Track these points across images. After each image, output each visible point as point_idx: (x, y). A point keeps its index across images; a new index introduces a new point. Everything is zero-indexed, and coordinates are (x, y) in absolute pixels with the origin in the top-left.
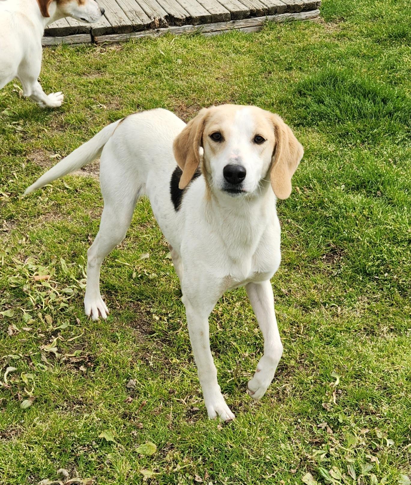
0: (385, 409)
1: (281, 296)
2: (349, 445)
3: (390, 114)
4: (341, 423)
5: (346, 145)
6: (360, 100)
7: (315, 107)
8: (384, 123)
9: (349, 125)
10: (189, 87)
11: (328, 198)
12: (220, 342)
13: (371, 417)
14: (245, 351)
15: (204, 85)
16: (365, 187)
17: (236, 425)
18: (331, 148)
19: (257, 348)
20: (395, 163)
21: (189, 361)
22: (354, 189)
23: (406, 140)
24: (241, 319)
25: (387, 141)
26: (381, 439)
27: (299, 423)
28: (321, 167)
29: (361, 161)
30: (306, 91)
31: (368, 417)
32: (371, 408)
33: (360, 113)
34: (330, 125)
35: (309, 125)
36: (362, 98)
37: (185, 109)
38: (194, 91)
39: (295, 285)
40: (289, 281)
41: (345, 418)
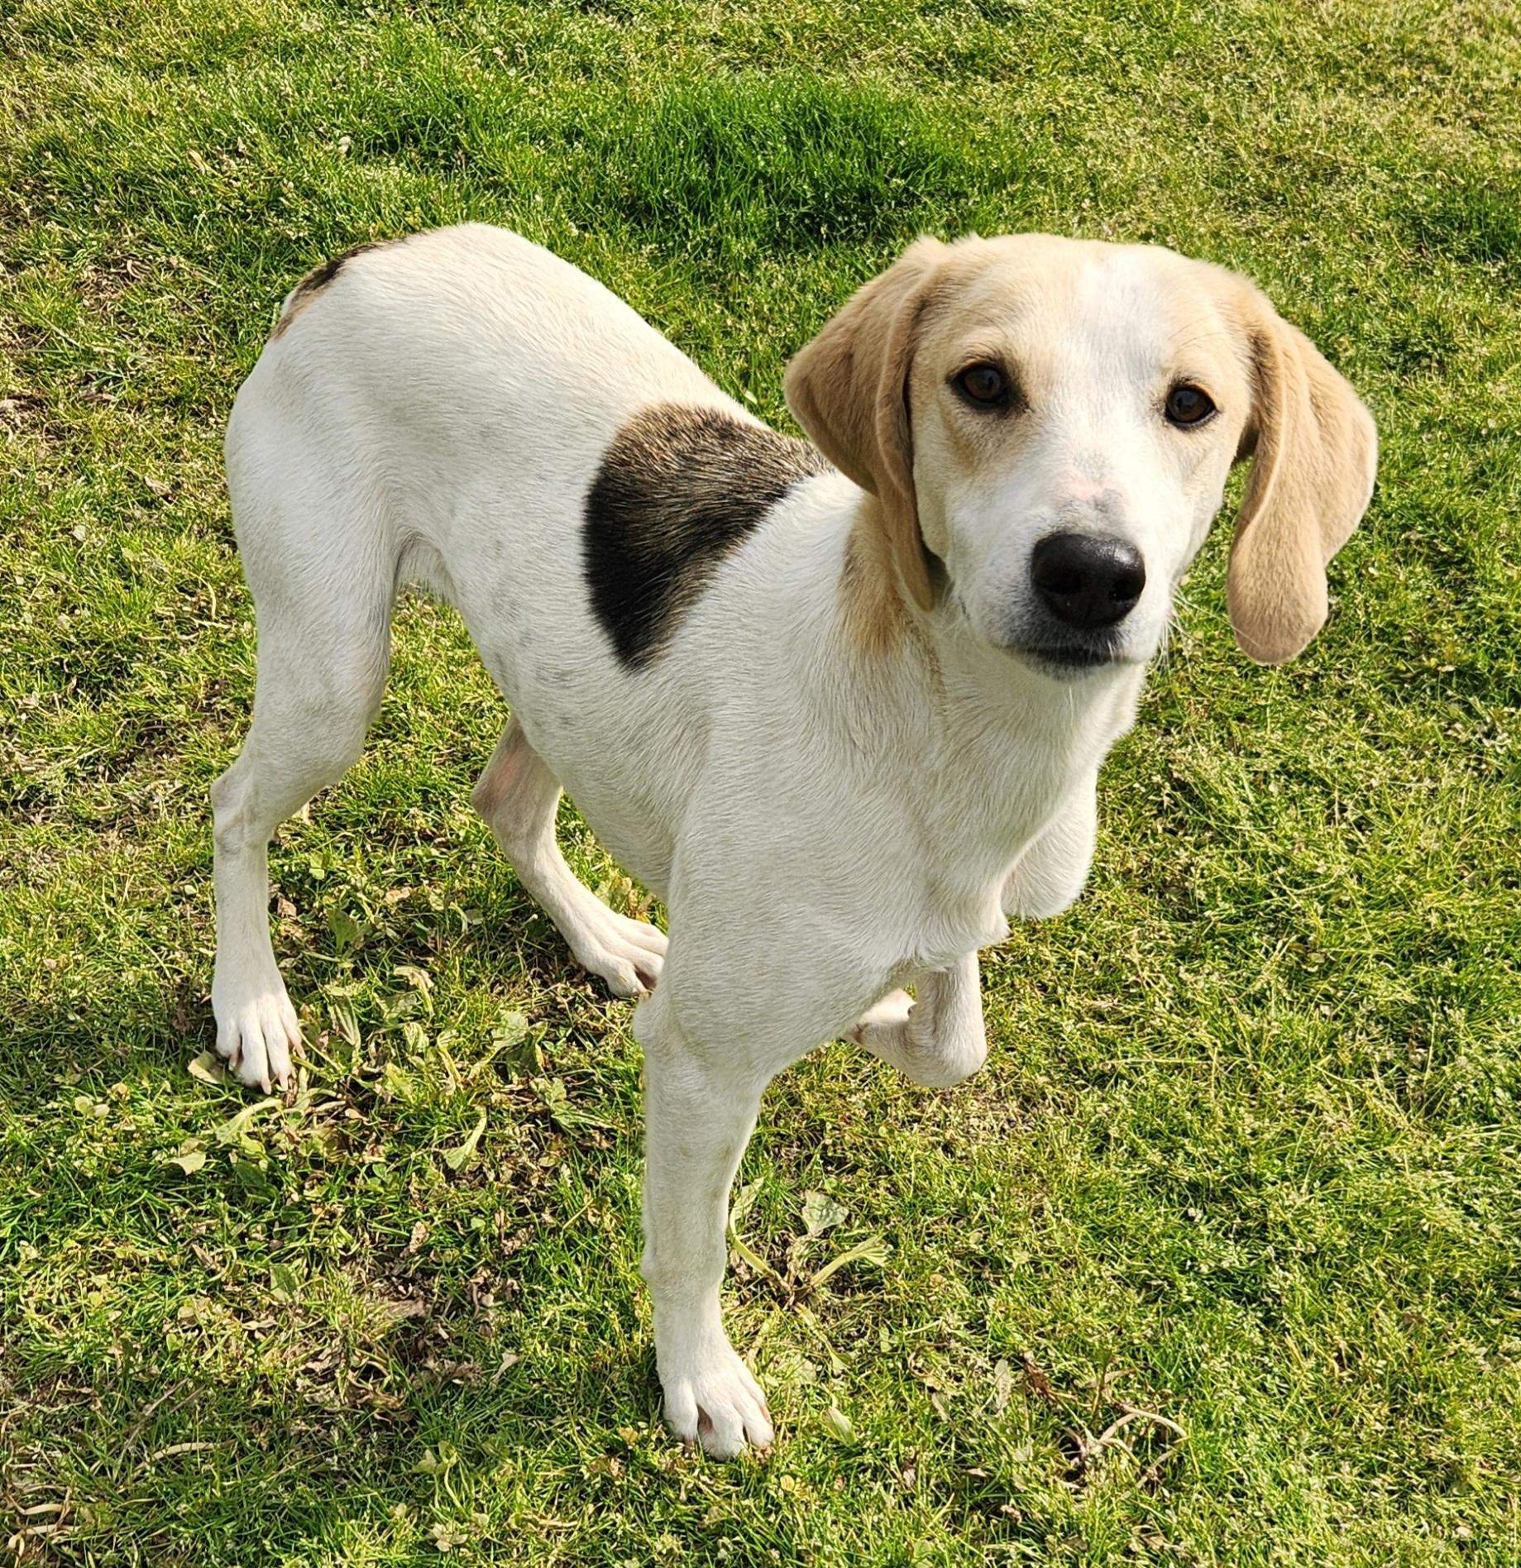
0: (461, 819)
1: (146, 504)
2: (341, 944)
4: (321, 883)
5: (359, 12)
11: (298, 181)
13: (421, 850)
14: (30, 690)
16: (417, 141)
18: (313, 22)
19: (69, 678)
20: (513, 59)
22: (382, 146)
26: (443, 913)
27: (190, 897)
28: (274, 83)
29: (402, 57)
31: (408, 853)
32: (420, 821)
39: (197, 464)
40: (174, 455)
41: (336, 864)
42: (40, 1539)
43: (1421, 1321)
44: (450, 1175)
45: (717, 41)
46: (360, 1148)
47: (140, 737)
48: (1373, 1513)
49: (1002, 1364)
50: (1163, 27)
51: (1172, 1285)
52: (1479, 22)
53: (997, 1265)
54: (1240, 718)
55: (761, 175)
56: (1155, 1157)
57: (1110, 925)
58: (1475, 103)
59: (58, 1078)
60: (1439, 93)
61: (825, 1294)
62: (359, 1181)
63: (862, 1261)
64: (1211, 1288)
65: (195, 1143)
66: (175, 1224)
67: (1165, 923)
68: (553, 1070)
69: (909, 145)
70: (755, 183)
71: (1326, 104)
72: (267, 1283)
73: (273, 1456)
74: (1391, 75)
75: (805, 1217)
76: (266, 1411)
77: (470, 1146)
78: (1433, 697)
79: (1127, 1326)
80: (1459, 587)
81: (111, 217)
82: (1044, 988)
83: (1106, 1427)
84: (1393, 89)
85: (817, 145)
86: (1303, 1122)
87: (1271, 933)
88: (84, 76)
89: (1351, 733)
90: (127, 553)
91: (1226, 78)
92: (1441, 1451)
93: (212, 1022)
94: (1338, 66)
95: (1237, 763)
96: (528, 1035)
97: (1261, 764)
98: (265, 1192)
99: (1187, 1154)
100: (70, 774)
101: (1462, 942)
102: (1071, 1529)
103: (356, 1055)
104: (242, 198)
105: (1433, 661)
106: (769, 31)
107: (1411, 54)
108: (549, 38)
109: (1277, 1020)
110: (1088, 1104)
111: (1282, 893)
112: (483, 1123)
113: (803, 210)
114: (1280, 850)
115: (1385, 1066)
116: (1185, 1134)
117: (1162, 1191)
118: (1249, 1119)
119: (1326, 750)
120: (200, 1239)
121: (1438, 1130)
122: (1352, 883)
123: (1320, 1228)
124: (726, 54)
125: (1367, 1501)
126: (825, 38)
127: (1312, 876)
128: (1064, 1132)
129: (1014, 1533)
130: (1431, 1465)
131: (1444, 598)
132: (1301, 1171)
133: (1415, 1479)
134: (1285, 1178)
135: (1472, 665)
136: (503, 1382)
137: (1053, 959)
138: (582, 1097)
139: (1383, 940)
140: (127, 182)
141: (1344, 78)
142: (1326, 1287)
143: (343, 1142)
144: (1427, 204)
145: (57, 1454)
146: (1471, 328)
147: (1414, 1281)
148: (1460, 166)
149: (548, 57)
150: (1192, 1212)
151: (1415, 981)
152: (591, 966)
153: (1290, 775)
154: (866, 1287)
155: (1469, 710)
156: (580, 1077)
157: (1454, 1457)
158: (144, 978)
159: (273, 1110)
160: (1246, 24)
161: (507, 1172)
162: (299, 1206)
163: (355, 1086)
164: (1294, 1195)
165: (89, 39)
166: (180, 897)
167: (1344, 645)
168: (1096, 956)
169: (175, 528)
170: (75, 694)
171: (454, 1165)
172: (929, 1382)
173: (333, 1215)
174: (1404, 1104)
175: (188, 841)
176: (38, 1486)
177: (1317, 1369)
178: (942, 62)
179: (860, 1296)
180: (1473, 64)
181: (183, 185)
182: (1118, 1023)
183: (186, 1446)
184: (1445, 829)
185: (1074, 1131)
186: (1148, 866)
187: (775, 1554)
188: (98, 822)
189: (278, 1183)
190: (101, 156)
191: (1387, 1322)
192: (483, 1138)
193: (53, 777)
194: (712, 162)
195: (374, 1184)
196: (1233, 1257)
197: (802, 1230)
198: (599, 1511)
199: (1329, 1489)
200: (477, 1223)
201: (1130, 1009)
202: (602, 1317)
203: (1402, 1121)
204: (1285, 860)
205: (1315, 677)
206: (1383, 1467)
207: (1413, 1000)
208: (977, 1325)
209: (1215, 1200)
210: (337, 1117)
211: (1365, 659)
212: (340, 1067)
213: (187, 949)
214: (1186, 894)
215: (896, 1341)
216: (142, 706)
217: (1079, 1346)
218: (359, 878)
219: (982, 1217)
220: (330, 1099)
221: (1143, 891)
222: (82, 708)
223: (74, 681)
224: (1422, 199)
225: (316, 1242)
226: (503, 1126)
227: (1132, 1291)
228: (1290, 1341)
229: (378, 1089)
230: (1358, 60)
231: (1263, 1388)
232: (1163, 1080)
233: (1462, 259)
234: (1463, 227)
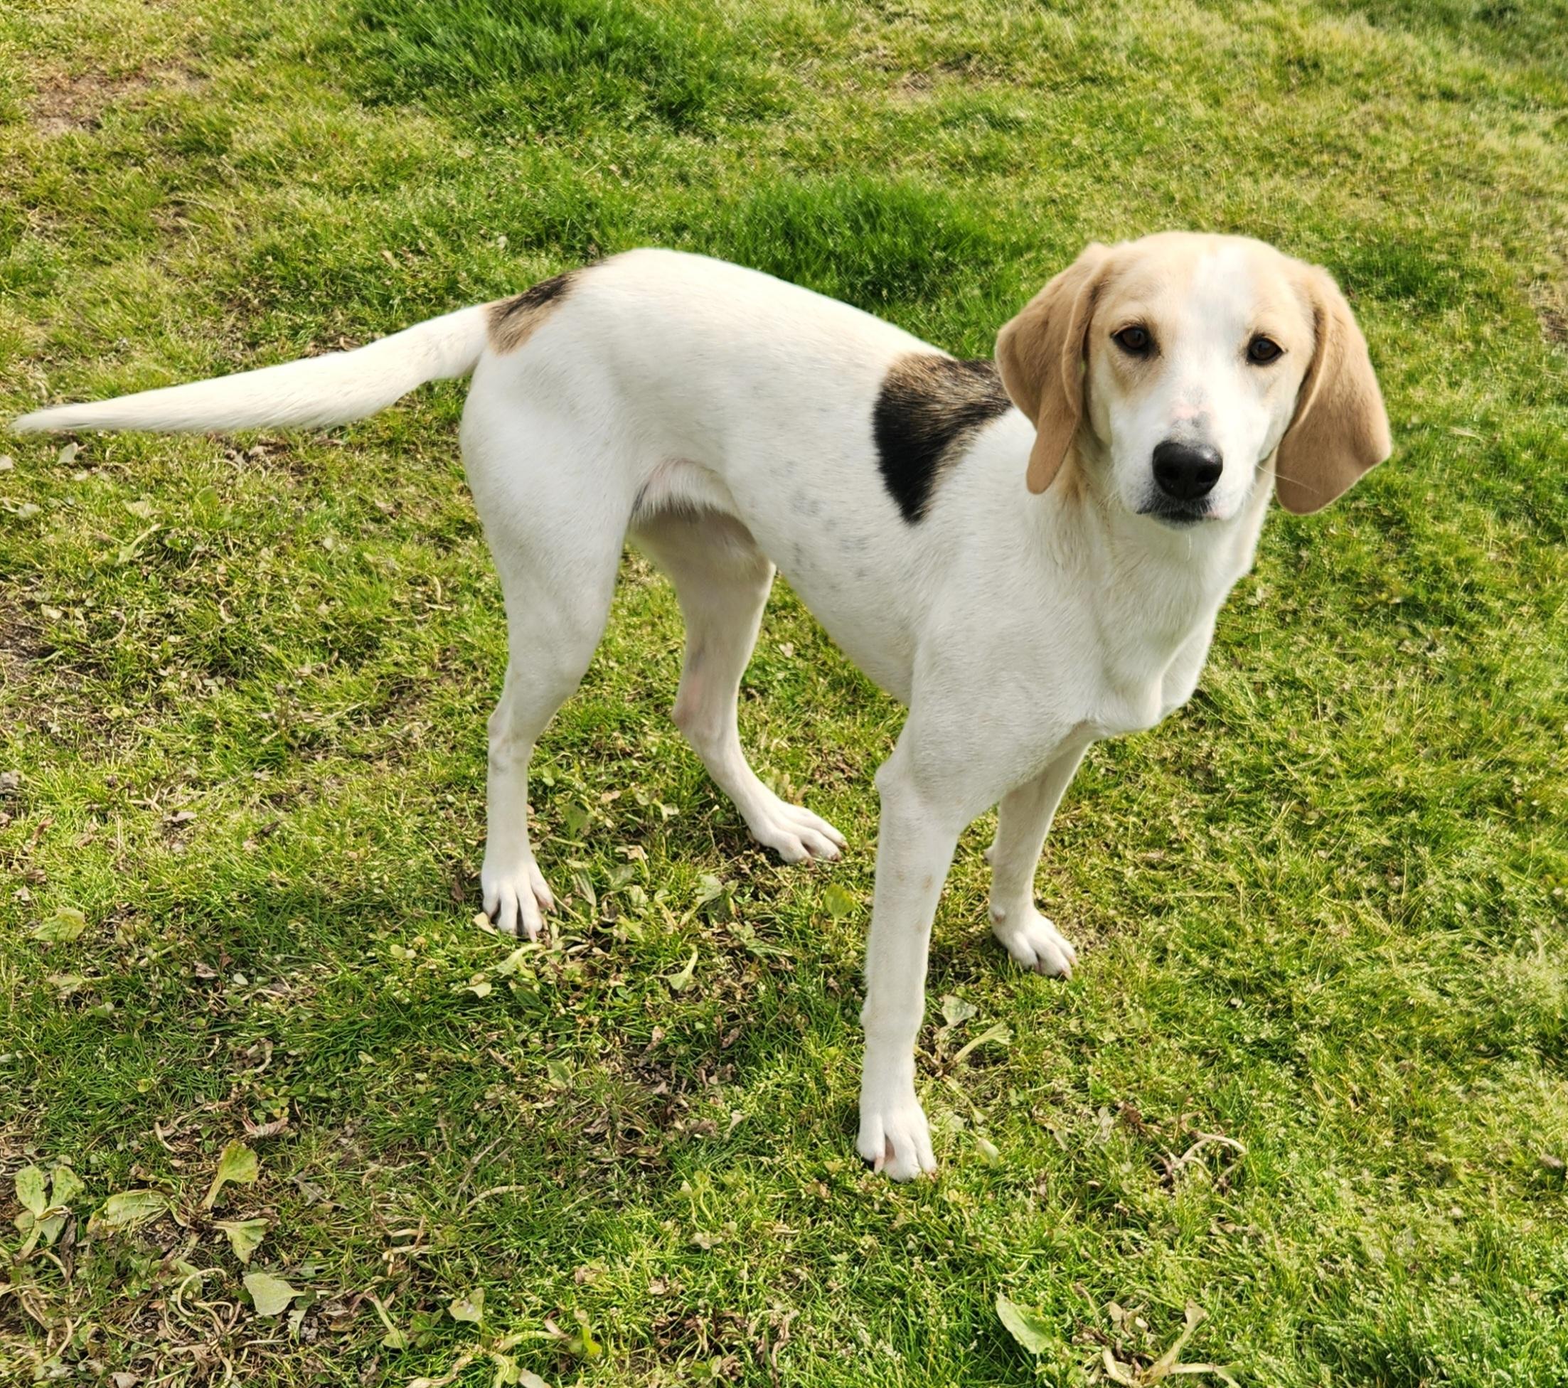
0: (652, 740)
1: (377, 521)
2: (573, 830)
3: (600, 57)
4: (552, 789)
5: (500, 141)
6: (521, 27)
7: (411, 52)
8: (590, 79)
9: (502, 92)
10: (69, 29)
11: (469, 271)
12: (234, 652)
13: (623, 764)
14: (302, 663)
15: (112, 20)
16: (558, 238)
17: (291, 833)
18: (464, 150)
19: (331, 652)
20: (626, 173)
21: (159, 707)
22: (531, 243)
23: (648, 118)
24: (281, 588)
25: (602, 124)
26: (647, 807)
27: (451, 805)
28: (441, 197)
29: (540, 174)
30: (383, 17)
31: (614, 766)
32: (621, 742)
33: (525, 57)
34: (456, 96)
35: (404, 99)
36: (525, 22)
37: (66, 84)
38: (86, 38)
39: (412, 489)
40: (393, 484)
41: (561, 775)
42: (403, 1255)
43: (1413, 1069)
44: (674, 994)
45: (785, 155)
46: (605, 976)
47: (392, 694)
48: (1389, 1202)
49: (1103, 1111)
50: (1133, 131)
51: (1225, 1052)
52: (1380, 118)
53: (1092, 1043)
54: (1240, 645)
55: (831, 254)
56: (1205, 962)
57: (1154, 799)
58: (1382, 180)
59: (371, 936)
60: (1353, 173)
61: (965, 1068)
62: (607, 1001)
63: (992, 1042)
64: (1253, 1053)
65: (480, 976)
66: (473, 1035)
67: (1196, 796)
68: (742, 918)
69: (945, 227)
70: (828, 259)
71: (1266, 186)
72: (546, 1075)
73: (567, 1193)
74: (1315, 160)
75: (944, 1013)
76: (558, 1163)
77: (687, 973)
78: (1386, 623)
79: (1194, 1083)
80: (1401, 541)
81: (322, 305)
82: (1107, 846)
83: (1185, 1151)
84: (1318, 172)
85: (873, 229)
86: (1312, 933)
87: (1277, 799)
88: (292, 196)
89: (1325, 653)
90: (368, 556)
91: (1186, 168)
92: (1437, 1157)
93: (480, 891)
94: (1272, 155)
95: (1242, 676)
96: (724, 892)
97: (1258, 677)
98: (538, 1009)
99: (1228, 960)
100: (341, 723)
101: (1423, 799)
102: (1167, 1220)
103: (593, 911)
104: (426, 286)
105: (1384, 596)
106: (824, 144)
107: (1328, 145)
108: (653, 155)
109: (1287, 862)
110: (1150, 926)
111: (1283, 768)
112: (695, 956)
113: (867, 278)
114: (1279, 738)
115: (1370, 892)
116: (1224, 946)
117: (1211, 986)
118: (1271, 931)
119: (1308, 664)
120: (493, 1045)
121: (1416, 935)
122: (1336, 761)
123: (1332, 1007)
124: (793, 163)
125: (1383, 1194)
126: (868, 149)
127: (1305, 756)
128: (1134, 947)
129: (1126, 1225)
130: (1429, 1167)
131: (1389, 549)
132: (1314, 968)
133: (1418, 1178)
134: (1303, 973)
135: (1414, 597)
136: (734, 1134)
137: (1113, 824)
138: (768, 935)
139: (1362, 800)
140: (333, 276)
141: (1277, 165)
142: (1340, 1050)
143: (592, 971)
144: (1351, 258)
145: (408, 1196)
146: (1394, 350)
147: (1405, 1042)
148: (1375, 229)
149: (654, 170)
150: (1234, 1001)
151: (1389, 830)
152: (766, 841)
153: (1282, 683)
154: (995, 1063)
155: (1415, 631)
156: (763, 922)
157: (1445, 1159)
158: (426, 862)
159: (535, 952)
160: (1198, 126)
161: (717, 990)
162: (566, 1017)
163: (596, 934)
164: (1310, 985)
165: (290, 168)
166: (444, 805)
167: (1315, 587)
168: (1145, 821)
169: (401, 535)
170: (338, 663)
171: (676, 986)
172: (1049, 1126)
173: (591, 1025)
174: (1388, 918)
175: (444, 764)
176: (397, 1218)
177: (1338, 1106)
178: (962, 164)
179: (991, 1069)
180: (1379, 150)
181: (379, 278)
182: (1165, 869)
183: (505, 1189)
184: (1402, 719)
185: (1139, 948)
186: (1179, 755)
187: (951, 1243)
188: (369, 756)
189: (548, 1002)
190: (310, 258)
191: (1388, 1070)
192: (696, 968)
193: (328, 724)
194: (793, 244)
195: (618, 1002)
196: (1269, 1031)
197: (942, 1022)
198: (814, 1222)
199: (1354, 1189)
200: (699, 1026)
201: (1177, 858)
202: (802, 1088)
203: (1386, 928)
204: (1283, 745)
205: (1295, 612)
206: (1394, 1170)
207: (1387, 843)
208: (1081, 1086)
209: (1250, 992)
210: (585, 956)
211: (1332, 597)
212: (584, 920)
213: (453, 841)
214: (1209, 774)
215: (1021, 1098)
216: (393, 669)
217: (1160, 1099)
218: (579, 784)
219: (1078, 1010)
220: (576, 943)
221: (1177, 773)
222: (345, 675)
223: (336, 654)
224: (1347, 254)
225: (580, 1044)
226: (711, 957)
227: (1195, 1057)
228: (1316, 1087)
229: (616, 933)
230: (1287, 150)
231: (1298, 1121)
232: (1203, 909)
233: (1380, 298)
234: (1380, 273)
